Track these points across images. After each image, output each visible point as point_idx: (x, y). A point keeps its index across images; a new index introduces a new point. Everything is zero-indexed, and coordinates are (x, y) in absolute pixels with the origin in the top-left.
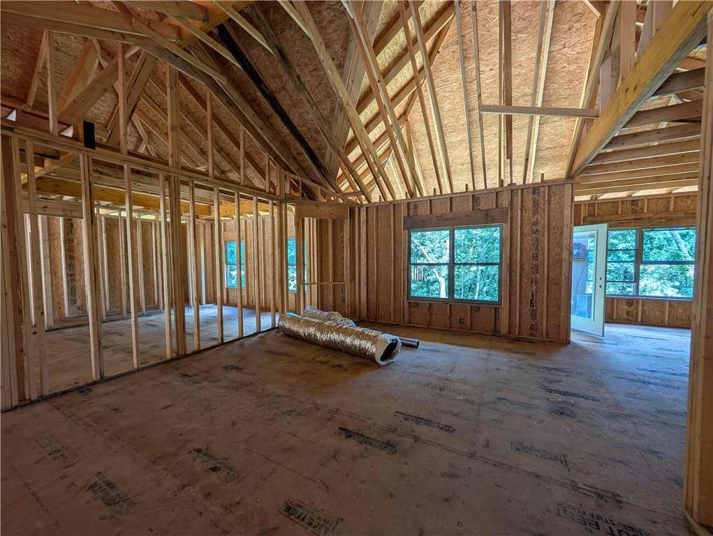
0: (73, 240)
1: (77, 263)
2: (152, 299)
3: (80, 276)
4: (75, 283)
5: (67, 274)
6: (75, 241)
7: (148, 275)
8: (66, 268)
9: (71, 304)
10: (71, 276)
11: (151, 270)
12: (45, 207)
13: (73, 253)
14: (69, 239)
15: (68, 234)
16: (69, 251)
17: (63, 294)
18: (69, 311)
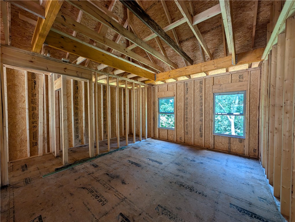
0: (77, 97)
1: (79, 112)
2: (115, 134)
3: (81, 120)
4: (78, 125)
5: (74, 119)
6: (79, 98)
7: (113, 119)
8: (74, 116)
9: (76, 138)
10: (76, 120)
11: (115, 116)
12: (65, 69)
13: (78, 105)
14: (75, 97)
15: (75, 93)
16: (76, 104)
17: (72, 132)
18: (75, 143)
